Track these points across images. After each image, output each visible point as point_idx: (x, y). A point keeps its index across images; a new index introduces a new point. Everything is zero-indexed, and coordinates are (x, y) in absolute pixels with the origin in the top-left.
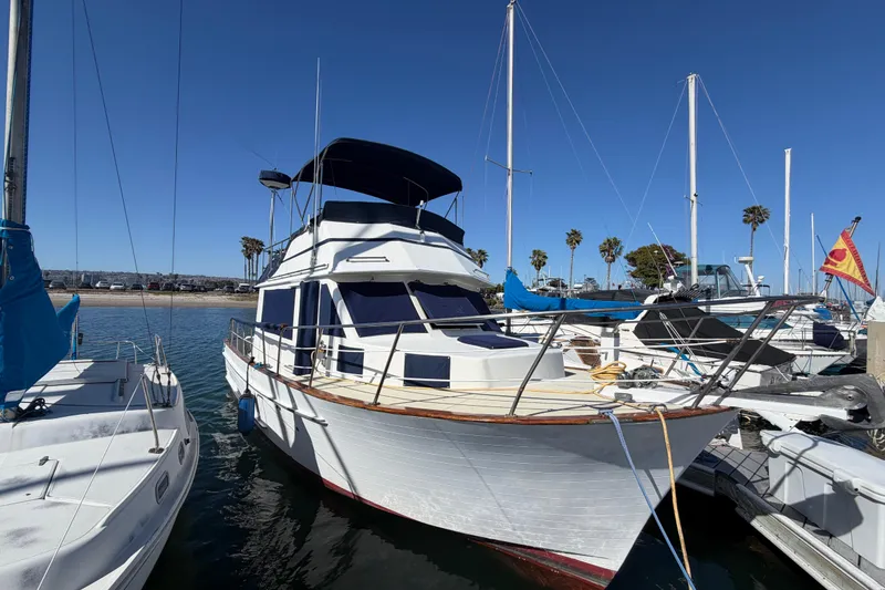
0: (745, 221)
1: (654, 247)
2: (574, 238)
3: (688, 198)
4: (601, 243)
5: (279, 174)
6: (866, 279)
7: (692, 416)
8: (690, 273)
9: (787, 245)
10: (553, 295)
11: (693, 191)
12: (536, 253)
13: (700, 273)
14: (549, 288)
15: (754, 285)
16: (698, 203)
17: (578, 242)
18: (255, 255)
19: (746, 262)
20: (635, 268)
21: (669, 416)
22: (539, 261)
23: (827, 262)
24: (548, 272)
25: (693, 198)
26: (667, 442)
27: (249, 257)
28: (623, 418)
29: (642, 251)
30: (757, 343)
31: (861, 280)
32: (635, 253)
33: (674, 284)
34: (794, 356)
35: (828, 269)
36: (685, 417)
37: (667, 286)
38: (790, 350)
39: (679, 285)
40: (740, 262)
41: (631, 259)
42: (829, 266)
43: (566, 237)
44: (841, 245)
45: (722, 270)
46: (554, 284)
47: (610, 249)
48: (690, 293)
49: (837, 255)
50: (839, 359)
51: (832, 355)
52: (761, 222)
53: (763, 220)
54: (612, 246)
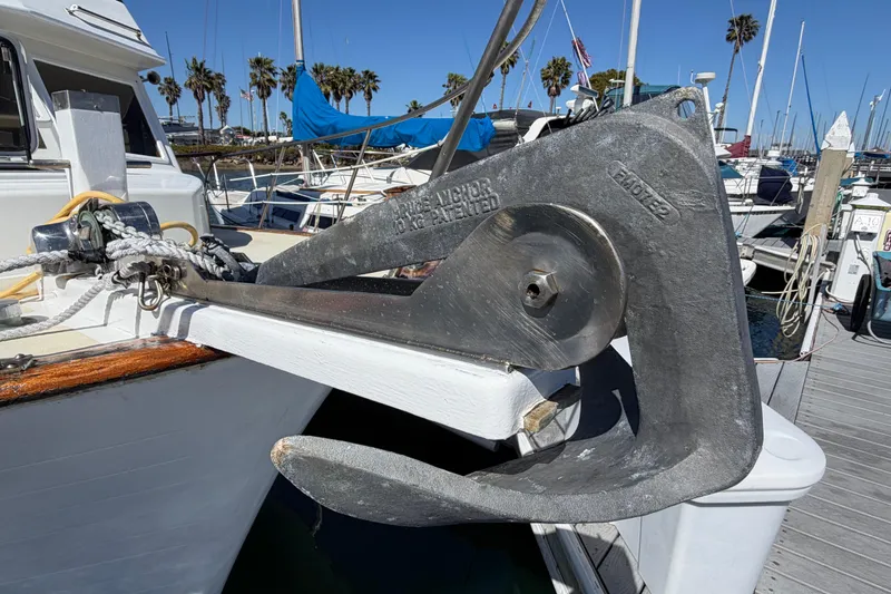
0: (728, 39)
12: (453, 79)
19: (704, 82)
40: (698, 81)
47: (555, 77)
50: (781, 218)
51: (775, 212)
52: (746, 41)
53: (750, 38)
54: (557, 73)
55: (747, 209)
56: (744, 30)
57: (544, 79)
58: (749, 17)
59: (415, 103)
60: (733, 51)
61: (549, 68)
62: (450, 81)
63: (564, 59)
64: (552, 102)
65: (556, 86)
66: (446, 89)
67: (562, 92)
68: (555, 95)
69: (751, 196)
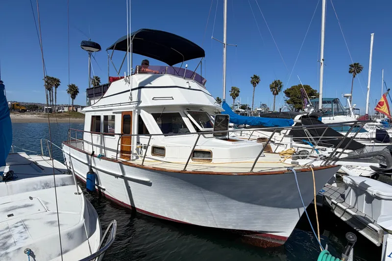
0: (350, 72)
1: (300, 86)
2: (255, 81)
3: (319, 61)
4: (271, 83)
5: (94, 43)
6: (389, 114)
7: (323, 169)
8: (318, 102)
9: (369, 87)
10: (243, 114)
11: (322, 57)
12: (233, 89)
13: (324, 102)
14: (240, 110)
15: (351, 109)
16: (324, 64)
17: (258, 83)
18: (54, 88)
19: (347, 97)
20: (289, 98)
21: (316, 169)
22: (235, 93)
23: (377, 106)
24: (239, 101)
25: (322, 61)
26: (314, 179)
27: (49, 89)
28: (297, 171)
29: (293, 88)
30: (349, 139)
31: (388, 114)
32: (290, 89)
33: (309, 108)
34: (365, 145)
35: (377, 109)
36: (321, 169)
37: (306, 110)
38: (363, 143)
39: (312, 110)
40: (345, 96)
41: (287, 93)
42: (378, 108)
43: (251, 79)
44: (382, 100)
45: (335, 101)
46: (243, 107)
47: (276, 87)
48: (318, 114)
49: (381, 104)
50: (387, 148)
51: (384, 146)
52: (358, 72)
53: (359, 72)
54: (277, 85)
55: (373, 144)
56: (356, 69)
57: (271, 88)
58: (358, 64)
59: (218, 98)
60: (352, 77)
61: (273, 84)
62: (232, 90)
63: (279, 81)
64: (275, 97)
65: (277, 91)
66: (230, 93)
67: (279, 93)
68: (276, 95)
69: (373, 139)
